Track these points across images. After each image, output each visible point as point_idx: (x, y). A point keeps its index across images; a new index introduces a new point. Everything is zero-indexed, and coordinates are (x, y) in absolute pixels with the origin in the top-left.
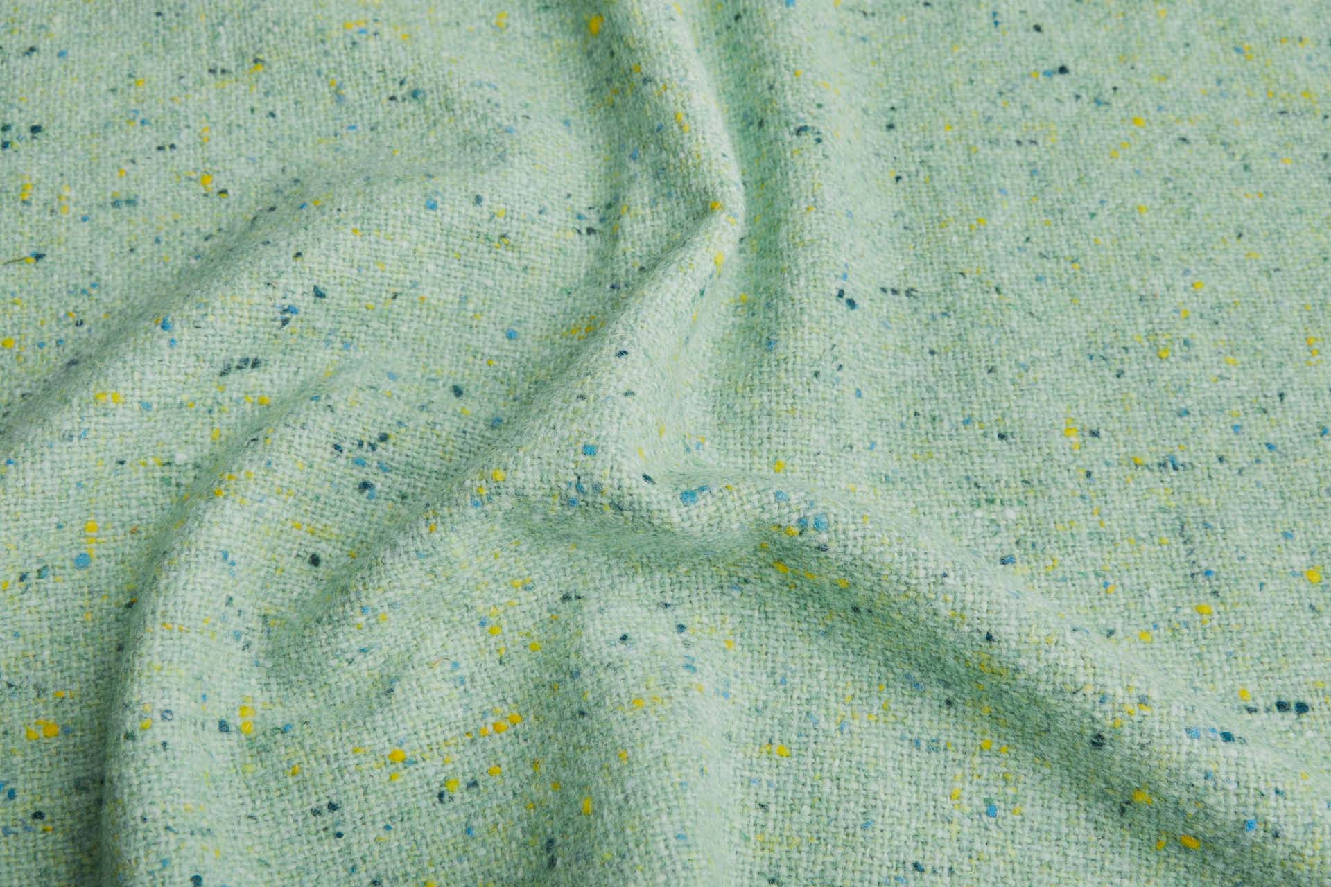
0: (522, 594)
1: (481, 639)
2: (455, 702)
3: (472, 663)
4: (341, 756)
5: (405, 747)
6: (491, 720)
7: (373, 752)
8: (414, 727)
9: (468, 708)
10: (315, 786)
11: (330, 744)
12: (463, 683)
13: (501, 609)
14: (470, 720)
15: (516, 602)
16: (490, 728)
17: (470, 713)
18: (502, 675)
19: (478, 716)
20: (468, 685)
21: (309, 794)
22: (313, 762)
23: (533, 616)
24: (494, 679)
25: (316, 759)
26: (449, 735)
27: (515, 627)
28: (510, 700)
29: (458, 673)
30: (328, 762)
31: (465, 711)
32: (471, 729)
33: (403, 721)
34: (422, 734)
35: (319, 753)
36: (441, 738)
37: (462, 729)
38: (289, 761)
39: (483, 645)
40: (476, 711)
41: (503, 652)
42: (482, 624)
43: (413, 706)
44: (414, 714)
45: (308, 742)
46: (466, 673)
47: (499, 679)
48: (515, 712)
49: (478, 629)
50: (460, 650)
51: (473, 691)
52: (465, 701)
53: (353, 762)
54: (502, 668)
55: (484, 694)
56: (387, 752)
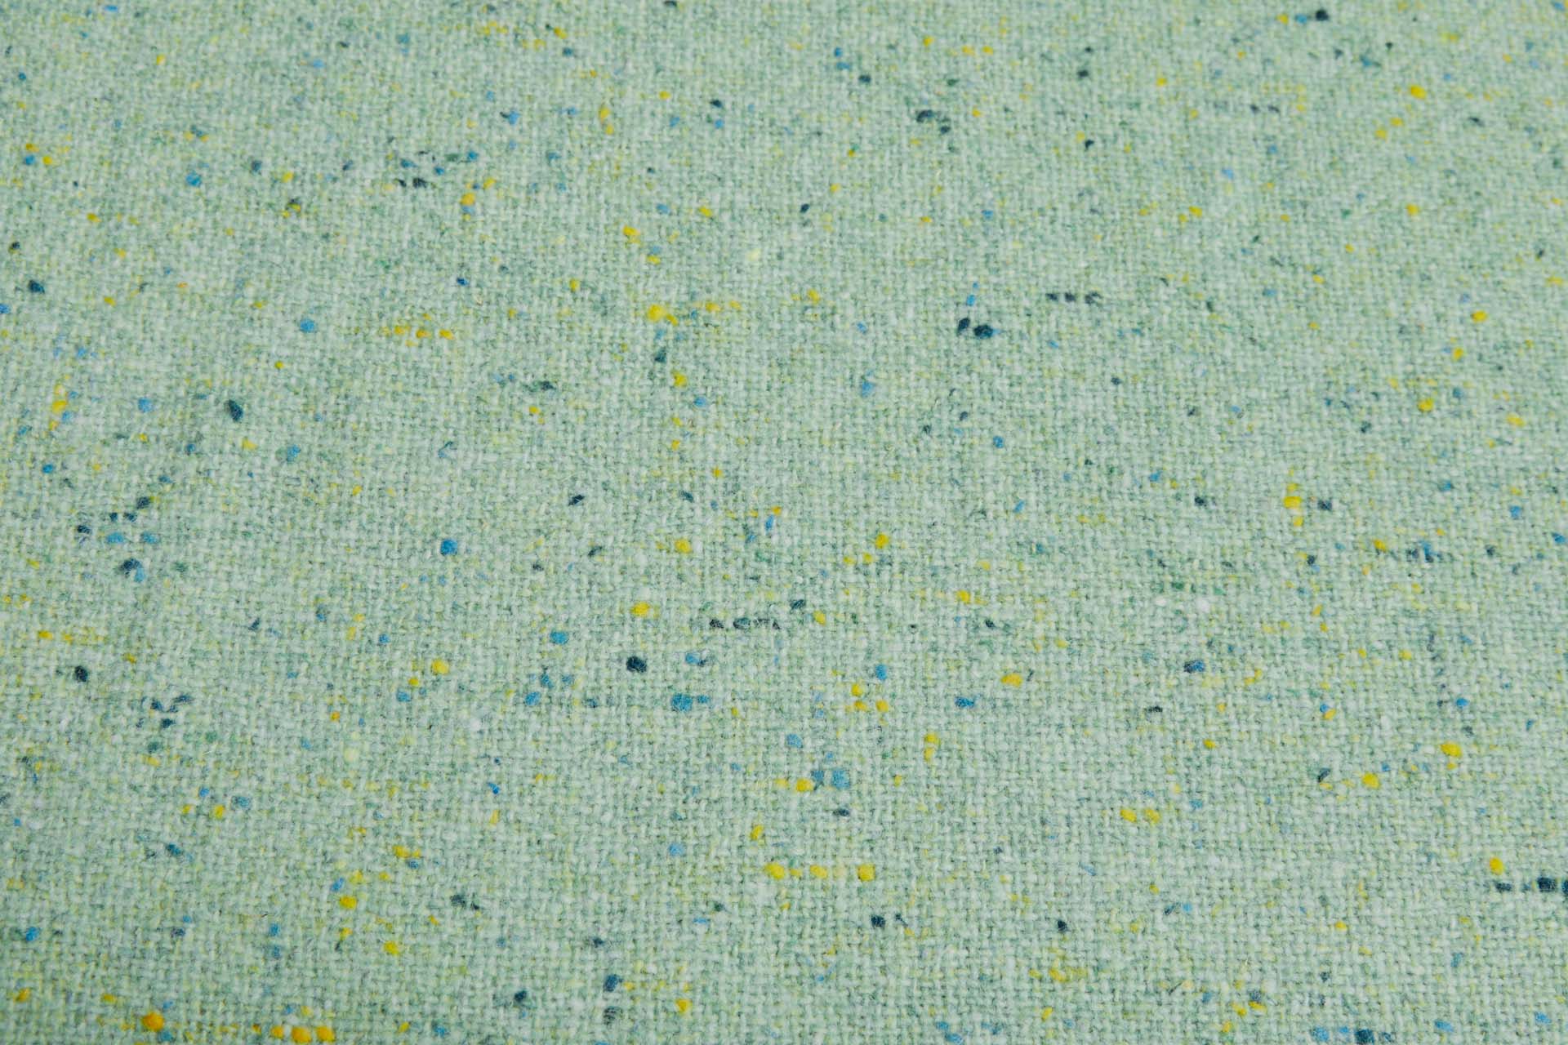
0: (402, 868)
1: (325, 907)
2: (256, 977)
3: (300, 932)
4: (86, 998)
5: (170, 1013)
6: (293, 1020)
7: (127, 1007)
8: (189, 993)
9: (269, 991)
10: (39, 1024)
11: (78, 978)
12: (277, 956)
13: (367, 878)
14: (267, 1008)
15: (392, 877)
16: (288, 1030)
17: (269, 999)
18: (333, 966)
19: (279, 1008)
20: (283, 961)
21: (27, 1032)
22: (48, 993)
23: (405, 904)
24: (321, 965)
25: (55, 991)
26: (230, 1018)
27: (375, 908)
28: (329, 1004)
29: (274, 941)
30: (67, 1000)
31: (264, 995)
32: (263, 1020)
33: (179, 981)
34: (196, 1006)
35: (61, 984)
36: (218, 1021)
37: (251, 1017)
38: (20, 981)
39: (324, 914)
40: (279, 999)
41: (346, 935)
42: (335, 888)
43: (198, 965)
44: (195, 976)
45: (52, 966)
46: (287, 942)
47: (326, 969)
48: (329, 1025)
49: (326, 891)
50: (292, 910)
51: (287, 971)
52: (270, 981)
53: (96, 1010)
54: (335, 956)
55: (298, 981)
56: (142, 1013)
